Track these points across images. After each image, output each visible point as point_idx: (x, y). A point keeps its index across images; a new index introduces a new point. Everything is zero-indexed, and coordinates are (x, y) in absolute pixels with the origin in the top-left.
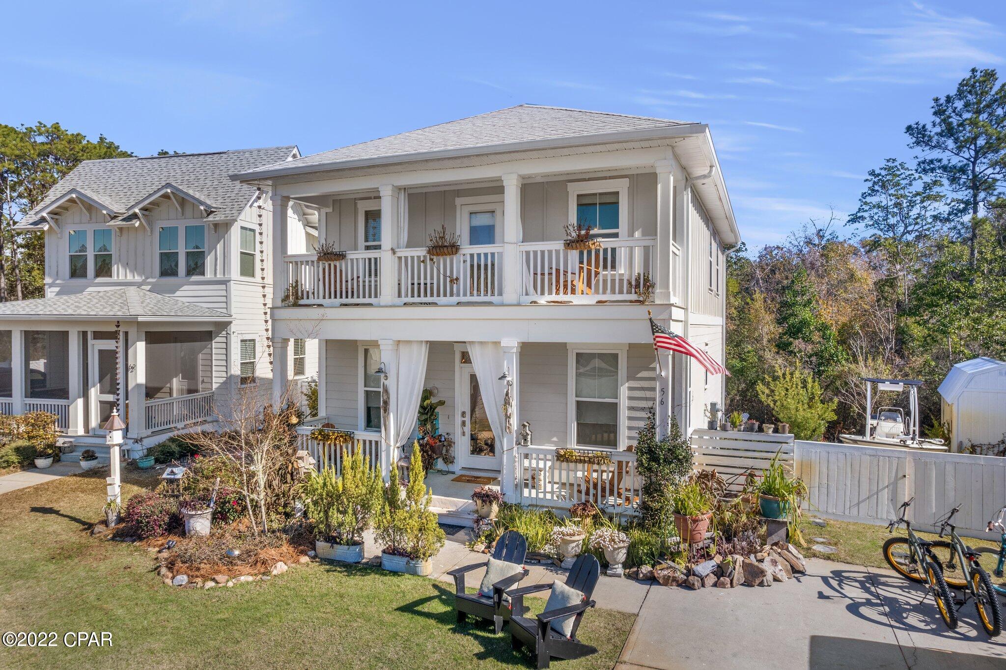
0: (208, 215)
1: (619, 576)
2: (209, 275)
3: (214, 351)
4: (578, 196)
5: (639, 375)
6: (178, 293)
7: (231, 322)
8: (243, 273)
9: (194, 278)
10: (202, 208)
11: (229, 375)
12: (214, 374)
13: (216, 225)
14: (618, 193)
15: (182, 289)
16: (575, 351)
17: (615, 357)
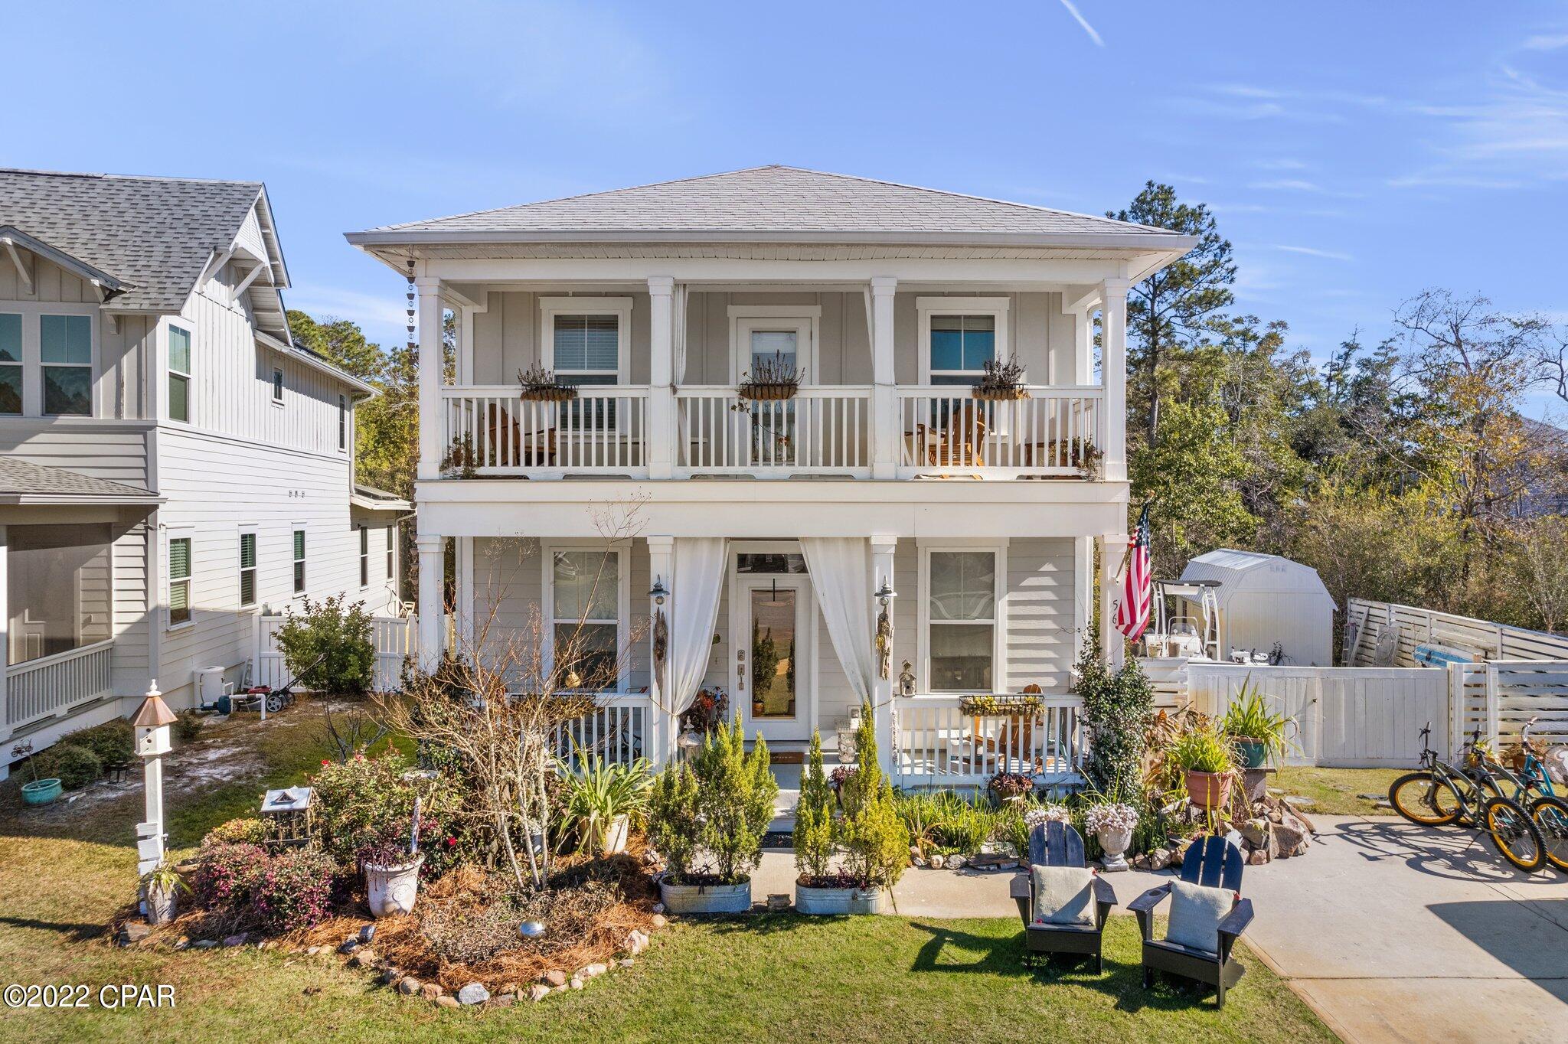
0: (108, 298)
1: (1123, 870)
2: (102, 413)
3: (115, 562)
4: (933, 317)
5: (1024, 584)
6: (21, 449)
7: (156, 507)
8: (174, 415)
9: (64, 420)
10: (96, 282)
11: (151, 607)
12: (115, 606)
13: (120, 319)
14: (992, 317)
15: (35, 439)
16: (929, 551)
17: (991, 557)
